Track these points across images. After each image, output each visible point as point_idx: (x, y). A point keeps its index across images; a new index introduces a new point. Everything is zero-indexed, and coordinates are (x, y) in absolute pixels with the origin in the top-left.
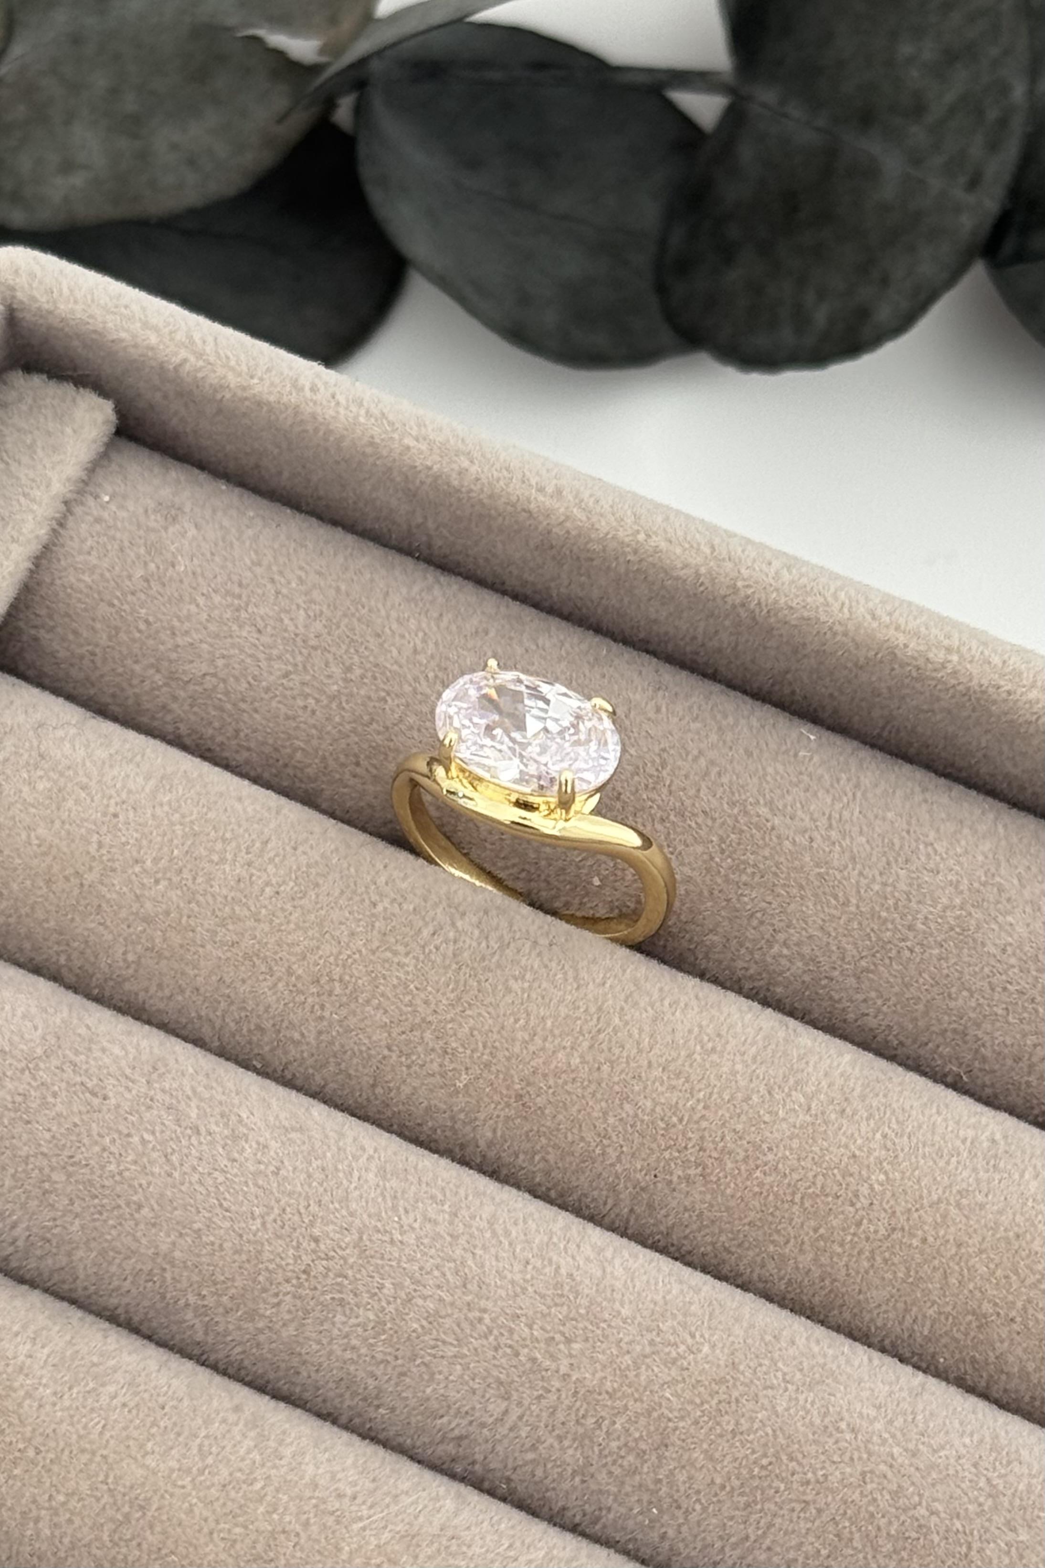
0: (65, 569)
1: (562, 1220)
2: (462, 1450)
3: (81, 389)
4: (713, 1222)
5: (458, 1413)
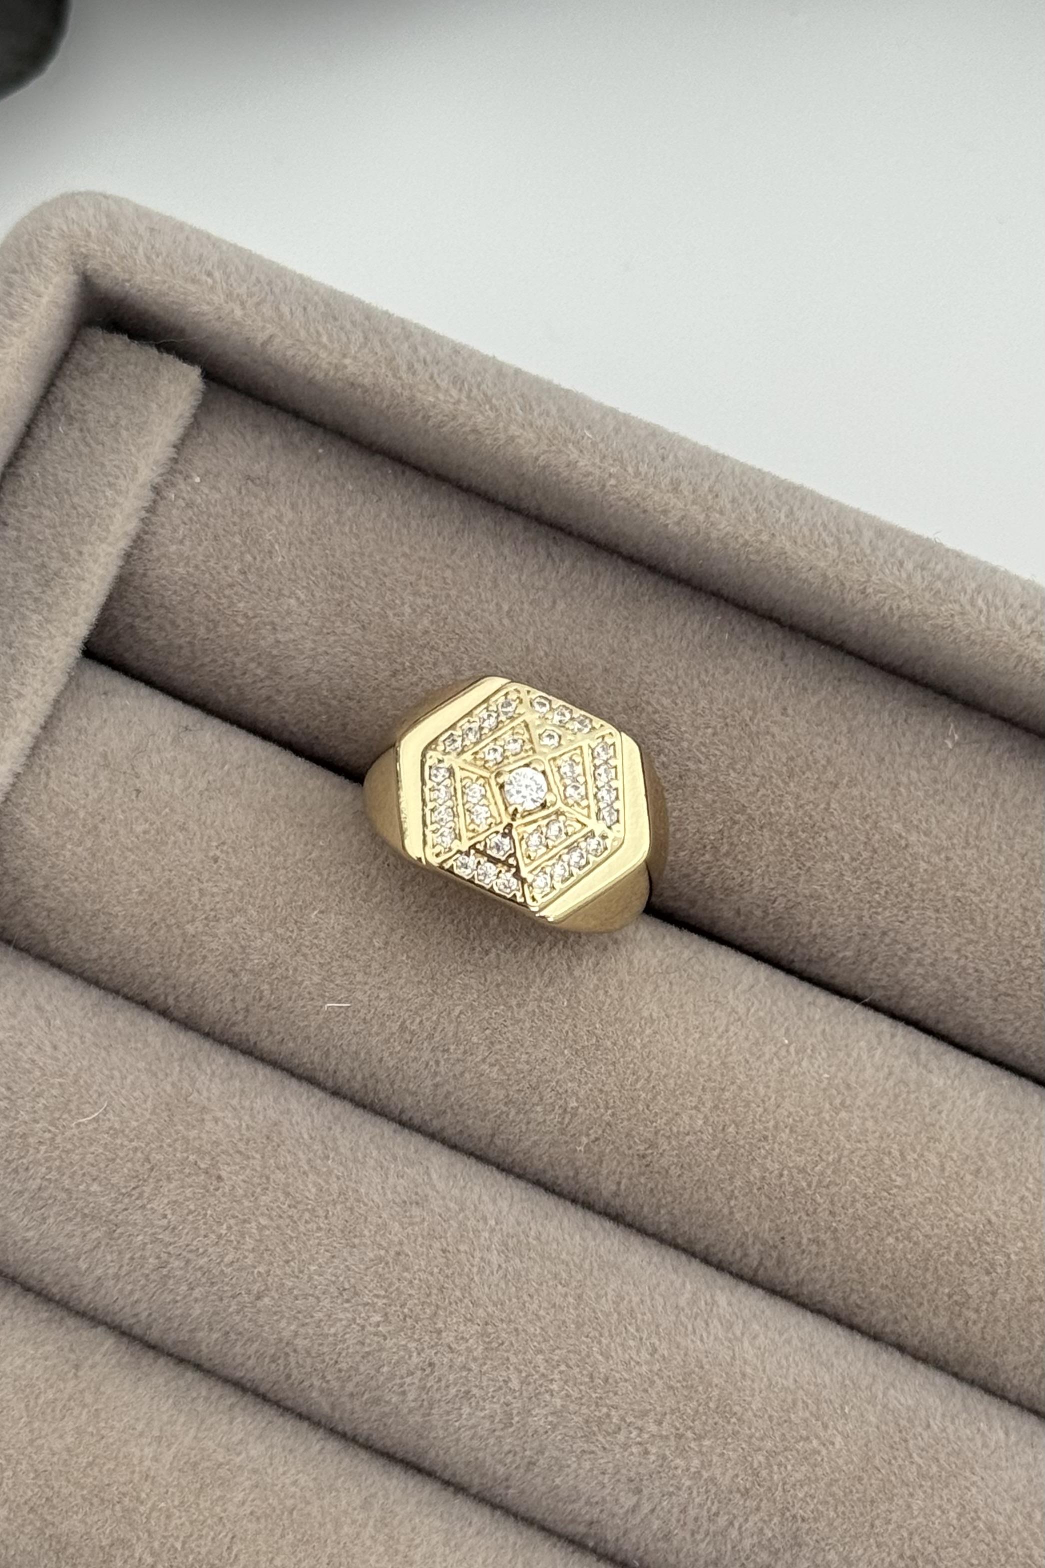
0: (158, 560)
1: (688, 1286)
2: (592, 1532)
3: (165, 355)
4: (845, 1282)
5: (588, 1502)
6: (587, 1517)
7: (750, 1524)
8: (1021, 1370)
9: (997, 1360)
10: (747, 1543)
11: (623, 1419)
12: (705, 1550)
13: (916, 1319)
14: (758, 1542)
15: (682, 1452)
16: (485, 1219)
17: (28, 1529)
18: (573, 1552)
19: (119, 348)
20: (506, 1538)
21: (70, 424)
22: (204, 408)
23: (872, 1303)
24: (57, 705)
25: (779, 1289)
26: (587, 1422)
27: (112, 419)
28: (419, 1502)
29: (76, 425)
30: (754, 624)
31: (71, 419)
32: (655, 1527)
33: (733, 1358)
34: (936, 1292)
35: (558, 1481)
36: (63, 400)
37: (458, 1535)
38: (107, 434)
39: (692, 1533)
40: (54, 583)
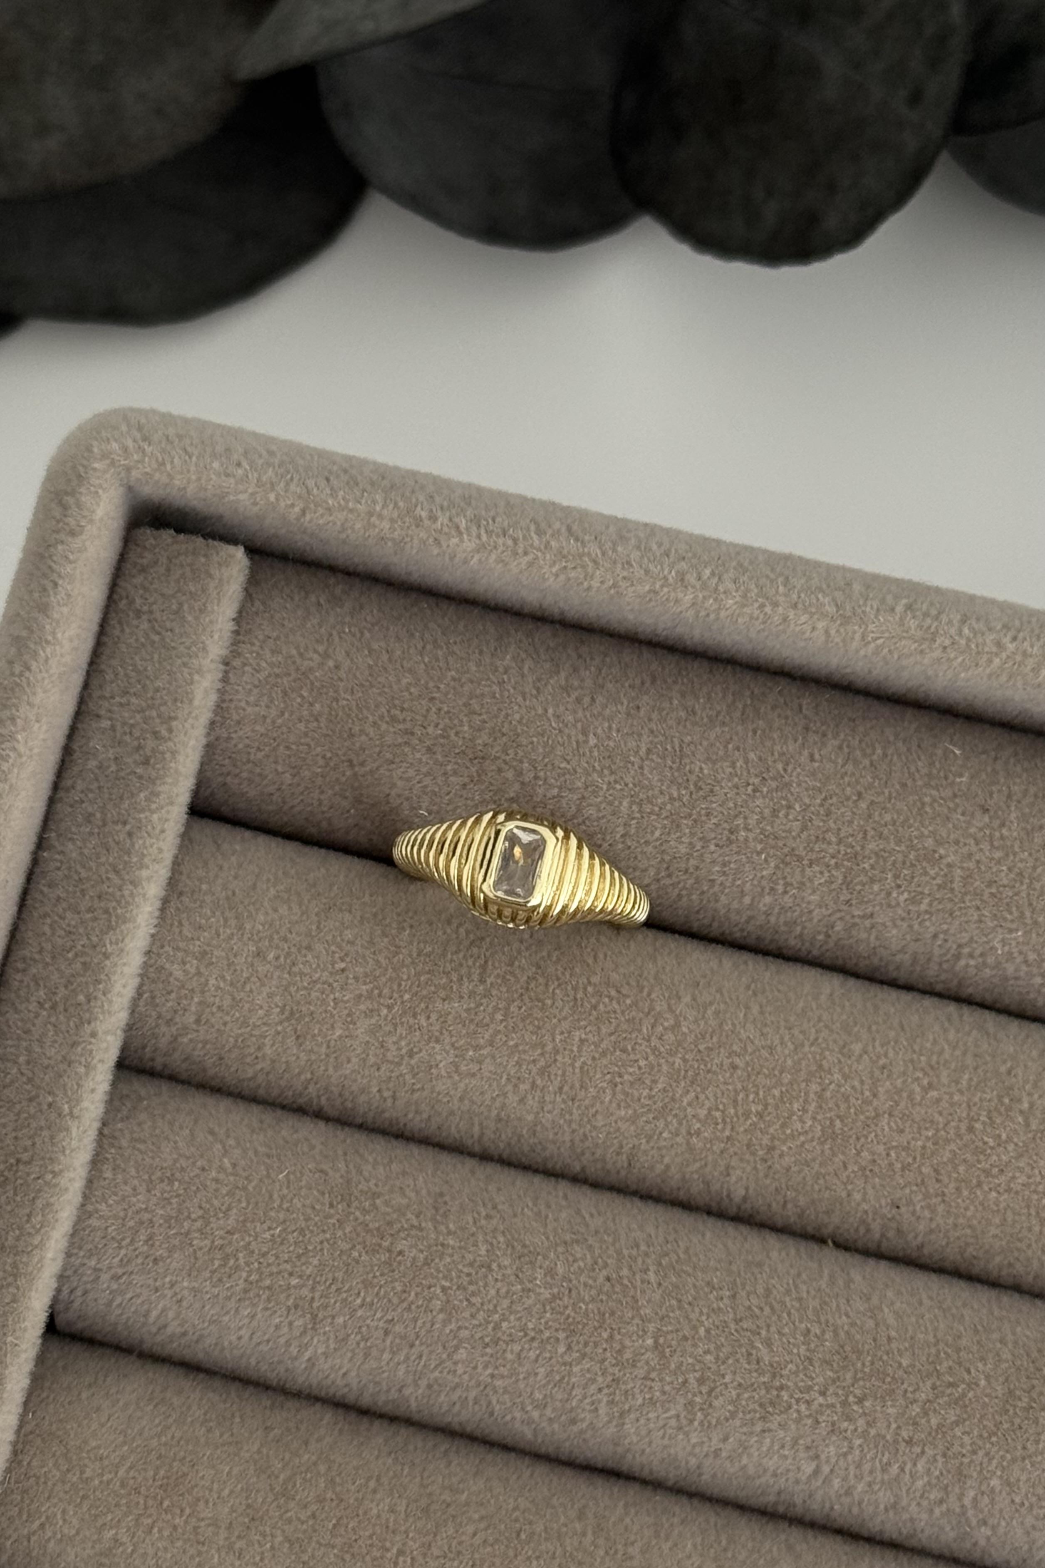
0: (239, 723)
1: (826, 1272)
2: (782, 1499)
3: (210, 541)
4: (959, 1238)
5: (775, 1475)
6: (776, 1487)
7: (919, 1467)
10: (920, 1483)
11: (791, 1397)
12: (884, 1497)
13: (1028, 1259)
14: (929, 1483)
15: (849, 1419)
16: (637, 1246)
18: (767, 1523)
19: (169, 541)
20: (707, 1521)
21: (139, 617)
22: (253, 582)
23: (987, 1252)
24: (177, 863)
26: (761, 1405)
27: (175, 607)
28: (626, 1505)
29: (145, 617)
30: (769, 684)
31: (138, 614)
32: (837, 1487)
33: (877, 1325)
35: (745, 1461)
36: (127, 597)
37: (666, 1526)
38: (172, 621)
39: (870, 1485)
40: (152, 761)
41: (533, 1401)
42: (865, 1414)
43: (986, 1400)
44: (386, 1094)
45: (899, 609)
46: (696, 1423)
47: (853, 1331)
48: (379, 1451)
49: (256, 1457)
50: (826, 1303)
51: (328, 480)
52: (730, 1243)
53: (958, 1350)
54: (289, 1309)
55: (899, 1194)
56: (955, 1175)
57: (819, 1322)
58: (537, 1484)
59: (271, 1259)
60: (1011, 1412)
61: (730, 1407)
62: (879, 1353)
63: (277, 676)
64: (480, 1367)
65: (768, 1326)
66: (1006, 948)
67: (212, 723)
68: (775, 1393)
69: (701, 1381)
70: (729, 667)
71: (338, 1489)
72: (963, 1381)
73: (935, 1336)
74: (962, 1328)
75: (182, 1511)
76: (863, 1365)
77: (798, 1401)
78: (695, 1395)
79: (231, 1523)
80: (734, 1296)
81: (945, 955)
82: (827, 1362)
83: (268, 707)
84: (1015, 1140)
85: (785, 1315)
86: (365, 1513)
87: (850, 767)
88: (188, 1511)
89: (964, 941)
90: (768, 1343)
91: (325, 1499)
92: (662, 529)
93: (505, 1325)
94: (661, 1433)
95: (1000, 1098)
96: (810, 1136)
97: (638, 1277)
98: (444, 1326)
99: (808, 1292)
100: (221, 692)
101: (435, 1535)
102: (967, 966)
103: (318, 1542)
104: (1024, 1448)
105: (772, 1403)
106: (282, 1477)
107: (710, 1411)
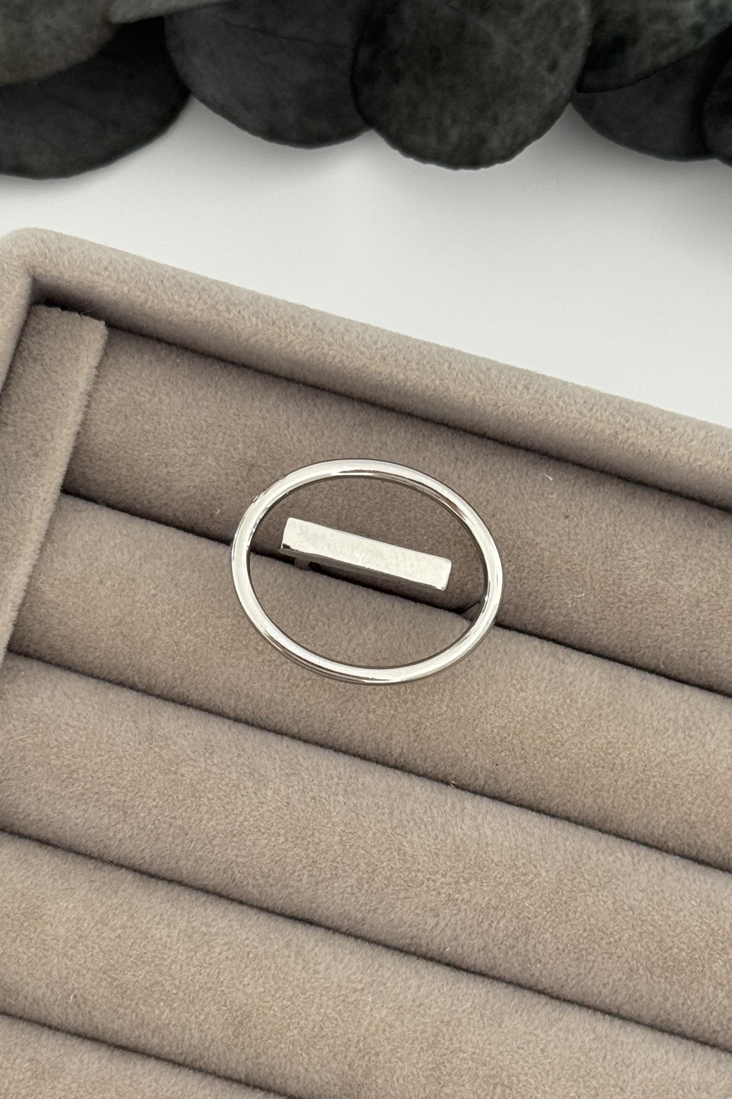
0: (96, 434)
1: (449, 801)
2: (414, 942)
3: (84, 317)
4: (533, 786)
5: (410, 926)
6: (411, 934)
7: (501, 925)
8: (635, 821)
9: (622, 818)
10: (501, 935)
11: (424, 877)
12: (478, 942)
13: (576, 801)
14: (507, 934)
15: (459, 892)
16: (333, 779)
17: (104, 983)
18: (404, 956)
19: (57, 315)
20: (366, 953)
21: (36, 362)
22: (109, 344)
23: (550, 796)
24: (52, 522)
25: (497, 795)
26: (405, 881)
27: (59, 357)
28: (316, 940)
29: (39, 363)
30: (434, 430)
31: (35, 360)
32: (449, 935)
33: (480, 836)
34: (584, 784)
35: (392, 917)
36: (28, 349)
37: (341, 955)
38: (57, 366)
39: (470, 934)
40: (40, 454)
41: (262, 872)
42: (469, 890)
43: (546, 884)
44: (177, 675)
45: (520, 387)
46: (363, 891)
47: (465, 838)
48: (162, 899)
49: (84, 898)
50: (449, 821)
51: (162, 282)
52: (390, 780)
53: (529, 853)
54: (109, 807)
55: (497, 756)
56: (533, 746)
57: (444, 831)
58: (261, 925)
59: (100, 775)
60: (560, 893)
61: (385, 882)
62: (481, 853)
63: (121, 405)
64: (229, 850)
65: (412, 833)
66: (574, 604)
67: (79, 433)
68: (414, 874)
69: (368, 865)
70: (409, 419)
71: (136, 921)
72: (532, 873)
73: (516, 845)
74: (533, 841)
75: (36, 929)
76: (470, 859)
77: (428, 880)
78: (364, 873)
79: (66, 938)
80: (392, 813)
81: (536, 606)
82: (449, 857)
83: (115, 425)
84: (572, 725)
85: (423, 826)
86: (152, 937)
87: (483, 485)
88: (39, 930)
89: (548, 598)
90: (411, 843)
91: (127, 927)
92: (372, 327)
93: (246, 823)
94: (341, 896)
95: (564, 699)
96: (444, 716)
97: (332, 798)
98: (208, 823)
99: (438, 813)
100: (86, 414)
101: (196, 953)
102: (549, 613)
103: (122, 953)
104: (567, 916)
105: (412, 881)
106: (100, 911)
107: (373, 883)
